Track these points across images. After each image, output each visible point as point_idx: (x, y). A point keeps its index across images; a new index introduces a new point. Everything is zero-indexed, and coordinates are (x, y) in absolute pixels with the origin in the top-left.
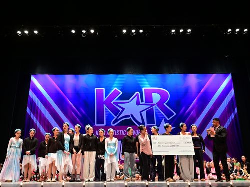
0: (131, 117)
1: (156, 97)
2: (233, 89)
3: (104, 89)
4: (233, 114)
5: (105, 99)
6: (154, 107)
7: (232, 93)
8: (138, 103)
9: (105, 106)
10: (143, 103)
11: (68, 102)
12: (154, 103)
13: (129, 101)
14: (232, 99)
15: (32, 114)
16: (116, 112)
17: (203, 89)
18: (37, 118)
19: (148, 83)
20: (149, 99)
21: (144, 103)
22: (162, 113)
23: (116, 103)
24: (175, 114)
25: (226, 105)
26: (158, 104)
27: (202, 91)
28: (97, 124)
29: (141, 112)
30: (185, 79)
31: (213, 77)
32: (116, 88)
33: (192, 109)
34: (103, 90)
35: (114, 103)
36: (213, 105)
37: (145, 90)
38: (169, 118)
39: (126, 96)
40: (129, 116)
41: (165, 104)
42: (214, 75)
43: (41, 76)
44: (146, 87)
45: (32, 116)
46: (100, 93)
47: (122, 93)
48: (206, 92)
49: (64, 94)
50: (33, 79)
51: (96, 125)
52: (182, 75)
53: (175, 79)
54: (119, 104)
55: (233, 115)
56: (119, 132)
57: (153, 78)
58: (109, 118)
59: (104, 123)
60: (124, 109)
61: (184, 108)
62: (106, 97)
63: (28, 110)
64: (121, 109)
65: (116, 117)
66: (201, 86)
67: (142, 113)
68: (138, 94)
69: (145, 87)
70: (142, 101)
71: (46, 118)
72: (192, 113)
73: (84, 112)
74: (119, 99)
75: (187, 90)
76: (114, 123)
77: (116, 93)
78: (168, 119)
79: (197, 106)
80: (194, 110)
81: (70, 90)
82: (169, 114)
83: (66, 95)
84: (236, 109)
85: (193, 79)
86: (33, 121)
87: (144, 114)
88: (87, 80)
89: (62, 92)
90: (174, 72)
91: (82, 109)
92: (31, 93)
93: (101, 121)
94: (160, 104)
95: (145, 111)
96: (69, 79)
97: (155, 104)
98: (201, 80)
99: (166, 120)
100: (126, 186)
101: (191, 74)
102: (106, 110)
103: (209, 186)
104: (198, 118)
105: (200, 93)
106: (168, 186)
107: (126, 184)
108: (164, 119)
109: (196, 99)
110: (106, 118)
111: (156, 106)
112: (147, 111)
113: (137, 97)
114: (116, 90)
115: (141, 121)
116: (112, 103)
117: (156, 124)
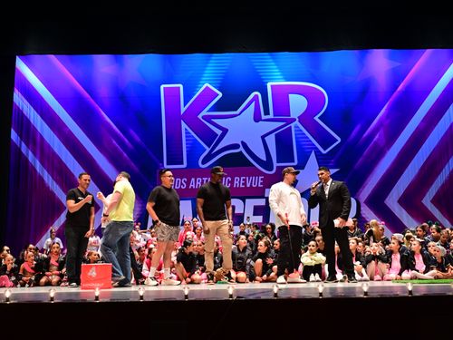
0: (241, 149)
1: (298, 104)
3: (181, 86)
5: (183, 109)
6: (293, 125)
8: (257, 118)
9: (184, 125)
10: (267, 117)
11: (103, 118)
12: (292, 117)
13: (237, 112)
15: (23, 144)
16: (209, 137)
17: (402, 84)
18: (34, 153)
19: (278, 70)
20: (282, 109)
21: (271, 116)
22: (311, 138)
23: (207, 118)
24: (339, 140)
26: (302, 118)
27: (400, 88)
28: (168, 164)
29: (263, 138)
30: (362, 61)
32: (207, 85)
33: (376, 130)
34: (179, 88)
35: (204, 117)
36: (422, 121)
37: (272, 86)
38: (325, 150)
39: (231, 102)
40: (236, 146)
41: (316, 118)
42: (428, 51)
43: (38, 59)
44: (276, 80)
45: (24, 148)
46: (172, 96)
47: (220, 95)
48: (408, 90)
49: (91, 100)
50: (21, 65)
51: (166, 167)
52: (356, 51)
53: (339, 62)
54: (215, 120)
57: (291, 59)
58: (194, 151)
59: (182, 163)
60: (225, 131)
61: (358, 127)
62: (185, 105)
63: (14, 135)
64: (219, 132)
65: (208, 150)
66: (397, 77)
67: (266, 138)
68: (256, 96)
69: (271, 80)
70: (267, 113)
71: (54, 153)
72: (377, 137)
73: (138, 139)
74: (213, 109)
75: (367, 86)
76: (203, 163)
77: (208, 95)
78: (324, 152)
79: (388, 122)
80: (381, 131)
81: (104, 90)
82: (325, 140)
83: (95, 98)
85: (380, 62)
86: (27, 160)
87: (271, 141)
88: (143, 66)
89: (86, 95)
91: (132, 132)
92: (18, 98)
93: (175, 158)
94: (306, 118)
95: (273, 135)
96: (103, 65)
97: (294, 120)
98: (399, 64)
99: (318, 154)
100: (231, 296)
101: (375, 50)
102: (187, 133)
103: (406, 295)
104: (388, 149)
105: (393, 92)
106: (321, 294)
107: (231, 292)
108: (315, 152)
109: (385, 107)
110: (187, 152)
111: (297, 123)
112: (276, 135)
113: (253, 103)
114: (207, 88)
115: (264, 158)
116: (198, 119)
117: (296, 163)
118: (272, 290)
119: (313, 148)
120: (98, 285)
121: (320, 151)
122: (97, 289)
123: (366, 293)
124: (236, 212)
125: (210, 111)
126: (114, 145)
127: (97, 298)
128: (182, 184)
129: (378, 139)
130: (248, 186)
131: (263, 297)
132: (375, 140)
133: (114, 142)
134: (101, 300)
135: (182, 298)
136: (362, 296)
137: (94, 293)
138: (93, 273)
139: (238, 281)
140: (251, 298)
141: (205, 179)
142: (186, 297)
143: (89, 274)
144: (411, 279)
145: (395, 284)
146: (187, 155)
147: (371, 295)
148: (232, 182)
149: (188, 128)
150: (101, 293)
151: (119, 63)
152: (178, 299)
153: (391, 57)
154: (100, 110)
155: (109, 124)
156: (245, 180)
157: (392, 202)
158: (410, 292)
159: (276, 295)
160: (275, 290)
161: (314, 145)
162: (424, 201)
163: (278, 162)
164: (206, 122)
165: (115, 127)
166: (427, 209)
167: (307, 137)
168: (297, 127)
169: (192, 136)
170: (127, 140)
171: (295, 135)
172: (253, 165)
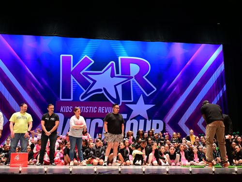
0: (103, 92)
2: (223, 63)
3: (72, 56)
4: (221, 91)
5: (72, 69)
6: (131, 80)
7: (222, 67)
8: (112, 75)
9: (72, 77)
10: (118, 75)
12: (131, 76)
13: (102, 72)
14: (221, 74)
16: (86, 85)
19: (125, 51)
20: (126, 71)
21: (120, 75)
22: (141, 88)
23: (86, 74)
24: (156, 89)
25: (214, 82)
26: (136, 77)
27: (188, 63)
29: (115, 86)
30: (169, 49)
31: (202, 48)
32: (86, 56)
33: (175, 85)
34: (70, 57)
36: (199, 81)
37: (121, 59)
39: (99, 66)
40: (100, 90)
41: (144, 77)
42: (203, 45)
44: (123, 56)
46: (67, 61)
47: (93, 62)
48: (192, 65)
51: (61, 99)
52: (166, 43)
53: (157, 48)
55: (221, 93)
56: (89, 109)
57: (132, 45)
58: (77, 92)
59: (70, 98)
60: (95, 82)
61: (165, 83)
62: (73, 66)
64: (91, 82)
65: (85, 91)
66: (187, 58)
67: (117, 87)
69: (121, 55)
70: (118, 73)
72: (175, 88)
73: (46, 84)
74: (90, 69)
75: (171, 62)
76: (82, 98)
78: (147, 95)
79: (181, 81)
80: (178, 86)
81: (28, 55)
82: (148, 89)
83: (23, 61)
84: (225, 86)
85: (178, 49)
87: (119, 88)
88: (51, 43)
89: (18, 58)
90: (157, 40)
91: (43, 80)
94: (139, 77)
95: (121, 85)
96: (28, 42)
97: (132, 77)
98: (187, 51)
99: (144, 96)
100: (95, 172)
101: (176, 43)
102: (74, 81)
103: (189, 173)
104: (181, 95)
105: (185, 65)
106: (144, 172)
107: (95, 170)
108: (143, 95)
109: (180, 73)
110: (73, 92)
111: (134, 79)
113: (111, 67)
114: (86, 57)
115: (115, 97)
116: (80, 74)
117: (132, 101)
118: (118, 170)
119: (141, 93)
120: (20, 165)
122: (20, 167)
123: (168, 172)
124: (99, 126)
125: (87, 70)
127: (20, 172)
128: (69, 110)
129: (176, 90)
130: (106, 112)
131: (113, 173)
132: (174, 90)
133: (33, 85)
134: (22, 173)
135: (68, 173)
136: (165, 173)
137: (18, 169)
138: (17, 158)
139: (99, 164)
140: (106, 173)
141: (82, 107)
142: (71, 172)
143: (15, 158)
144: (191, 165)
145: (183, 168)
146: (73, 94)
147: (170, 173)
148: (97, 110)
149: (74, 79)
150: (23, 169)
151: (38, 41)
152: (66, 173)
153: (184, 47)
154: (26, 66)
155: (30, 74)
156: (104, 109)
157: (182, 123)
158: (191, 172)
159: (120, 172)
160: (120, 170)
161: (142, 91)
162: (198, 124)
163: (123, 100)
164: (84, 76)
165: (33, 77)
166: (200, 128)
167: (139, 87)
168: (133, 81)
169: (77, 84)
170: (40, 84)
171: (133, 85)
172: (109, 101)
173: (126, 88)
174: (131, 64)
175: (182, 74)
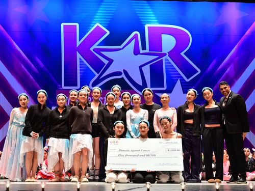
0: (123, 76)
1: (168, 42)
3: (77, 25)
5: (78, 43)
6: (164, 58)
8: (136, 52)
9: (79, 56)
10: (144, 51)
11: (15, 47)
13: (121, 47)
16: (98, 66)
17: (249, 30)
20: (156, 45)
21: (147, 51)
23: (98, 51)
24: (199, 71)
26: (171, 54)
27: (247, 33)
28: (65, 86)
29: (140, 67)
30: (218, 11)
32: (98, 24)
33: (228, 64)
34: (76, 26)
35: (95, 50)
38: (188, 79)
39: (116, 39)
41: (182, 54)
44: (152, 23)
46: (70, 32)
47: (108, 33)
49: (6, 33)
51: (63, 87)
52: (215, 3)
53: (201, 12)
54: (103, 53)
58: (86, 76)
60: (111, 61)
61: (214, 62)
62: (80, 39)
64: (106, 62)
65: (97, 75)
66: (245, 25)
67: (143, 68)
68: (136, 35)
69: (148, 23)
70: (144, 48)
72: (228, 70)
73: (42, 65)
74: (102, 44)
75: (222, 30)
76: (93, 85)
77: (98, 33)
79: (237, 58)
80: (232, 66)
81: (16, 25)
85: (233, 12)
87: (147, 70)
88: (47, 8)
91: (37, 59)
94: (174, 54)
95: (148, 66)
97: (165, 54)
98: (247, 14)
99: (182, 81)
100: (113, 190)
101: (229, 3)
102: (81, 61)
104: (237, 80)
105: (243, 36)
106: (183, 190)
108: (180, 80)
109: (236, 47)
110: (81, 76)
111: (167, 56)
112: (150, 66)
113: (134, 40)
114: (98, 26)
115: (140, 83)
116: (90, 51)
117: (165, 88)
119: (179, 77)
121: (184, 80)
125: (100, 45)
126: (23, 69)
127: (8, 189)
129: (229, 72)
132: (227, 72)
133: (23, 67)
142: (78, 189)
146: (81, 79)
150: (11, 185)
153: (241, 9)
154: (13, 41)
155: (19, 52)
158: (252, 190)
160: (148, 187)
161: (180, 74)
165: (24, 55)
167: (175, 69)
168: (167, 60)
169: (85, 65)
170: (33, 66)
171: (166, 66)
172: (132, 89)
173: (156, 70)
174: (162, 35)
175: (239, 49)
